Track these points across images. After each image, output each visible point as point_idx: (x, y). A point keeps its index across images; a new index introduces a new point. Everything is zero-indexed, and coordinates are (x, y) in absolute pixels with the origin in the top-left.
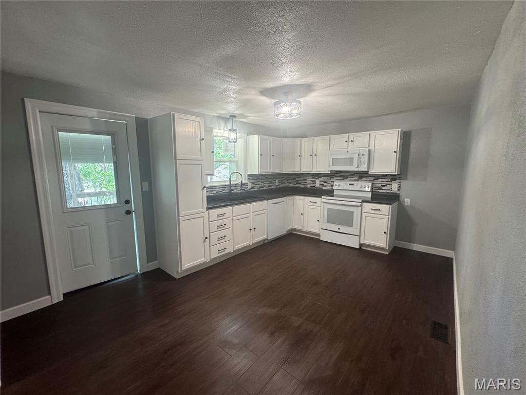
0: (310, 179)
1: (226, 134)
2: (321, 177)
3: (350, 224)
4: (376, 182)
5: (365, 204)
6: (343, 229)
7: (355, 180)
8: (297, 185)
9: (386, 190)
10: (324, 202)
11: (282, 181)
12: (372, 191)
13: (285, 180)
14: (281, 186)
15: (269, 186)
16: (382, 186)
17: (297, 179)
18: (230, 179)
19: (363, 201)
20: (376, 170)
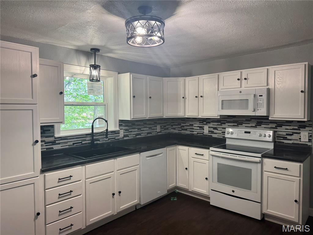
0: (197, 125)
1: (87, 71)
2: (209, 123)
3: (247, 186)
4: (279, 129)
5: (266, 160)
6: (239, 192)
7: (252, 127)
8: (183, 132)
9: (293, 139)
10: (213, 156)
11: (165, 126)
12: (274, 141)
13: (169, 125)
14: (164, 132)
15: (148, 133)
16: (287, 134)
17: (182, 125)
18: (93, 126)
19: (264, 156)
20: (278, 114)
